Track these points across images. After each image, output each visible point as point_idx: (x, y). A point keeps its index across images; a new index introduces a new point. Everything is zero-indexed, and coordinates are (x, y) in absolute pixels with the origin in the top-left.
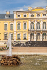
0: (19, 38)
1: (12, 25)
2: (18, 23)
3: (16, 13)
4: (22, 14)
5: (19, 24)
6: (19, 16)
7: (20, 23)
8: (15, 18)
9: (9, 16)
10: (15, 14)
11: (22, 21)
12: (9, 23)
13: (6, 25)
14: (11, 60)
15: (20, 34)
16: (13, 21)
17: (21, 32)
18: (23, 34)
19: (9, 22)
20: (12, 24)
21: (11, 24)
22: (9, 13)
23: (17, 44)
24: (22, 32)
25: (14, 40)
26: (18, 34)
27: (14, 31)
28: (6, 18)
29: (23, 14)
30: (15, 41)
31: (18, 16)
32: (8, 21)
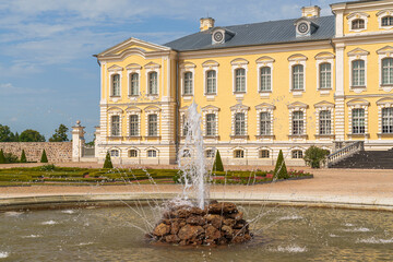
0: (358, 130)
1: (324, 66)
2: (355, 58)
3: (345, 12)
4: (373, 13)
5: (358, 63)
6: (358, 23)
7: (362, 58)
8: (339, 33)
9: (315, 28)
10: (339, 17)
11: (372, 47)
12: (311, 59)
13: (297, 68)
14: (195, 224)
15: (361, 110)
16: (331, 50)
17: (369, 100)
18: (380, 108)
19: (311, 53)
20: (328, 65)
21: (322, 66)
22: (314, 13)
23: (344, 155)
24: (373, 101)
25: (334, 137)
26: (354, 111)
27: (335, 97)
28: (299, 35)
29: (376, 11)
30: (339, 144)
31: (354, 22)
32: (306, 53)
